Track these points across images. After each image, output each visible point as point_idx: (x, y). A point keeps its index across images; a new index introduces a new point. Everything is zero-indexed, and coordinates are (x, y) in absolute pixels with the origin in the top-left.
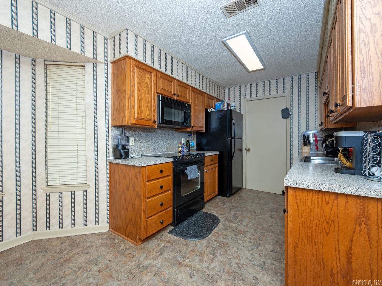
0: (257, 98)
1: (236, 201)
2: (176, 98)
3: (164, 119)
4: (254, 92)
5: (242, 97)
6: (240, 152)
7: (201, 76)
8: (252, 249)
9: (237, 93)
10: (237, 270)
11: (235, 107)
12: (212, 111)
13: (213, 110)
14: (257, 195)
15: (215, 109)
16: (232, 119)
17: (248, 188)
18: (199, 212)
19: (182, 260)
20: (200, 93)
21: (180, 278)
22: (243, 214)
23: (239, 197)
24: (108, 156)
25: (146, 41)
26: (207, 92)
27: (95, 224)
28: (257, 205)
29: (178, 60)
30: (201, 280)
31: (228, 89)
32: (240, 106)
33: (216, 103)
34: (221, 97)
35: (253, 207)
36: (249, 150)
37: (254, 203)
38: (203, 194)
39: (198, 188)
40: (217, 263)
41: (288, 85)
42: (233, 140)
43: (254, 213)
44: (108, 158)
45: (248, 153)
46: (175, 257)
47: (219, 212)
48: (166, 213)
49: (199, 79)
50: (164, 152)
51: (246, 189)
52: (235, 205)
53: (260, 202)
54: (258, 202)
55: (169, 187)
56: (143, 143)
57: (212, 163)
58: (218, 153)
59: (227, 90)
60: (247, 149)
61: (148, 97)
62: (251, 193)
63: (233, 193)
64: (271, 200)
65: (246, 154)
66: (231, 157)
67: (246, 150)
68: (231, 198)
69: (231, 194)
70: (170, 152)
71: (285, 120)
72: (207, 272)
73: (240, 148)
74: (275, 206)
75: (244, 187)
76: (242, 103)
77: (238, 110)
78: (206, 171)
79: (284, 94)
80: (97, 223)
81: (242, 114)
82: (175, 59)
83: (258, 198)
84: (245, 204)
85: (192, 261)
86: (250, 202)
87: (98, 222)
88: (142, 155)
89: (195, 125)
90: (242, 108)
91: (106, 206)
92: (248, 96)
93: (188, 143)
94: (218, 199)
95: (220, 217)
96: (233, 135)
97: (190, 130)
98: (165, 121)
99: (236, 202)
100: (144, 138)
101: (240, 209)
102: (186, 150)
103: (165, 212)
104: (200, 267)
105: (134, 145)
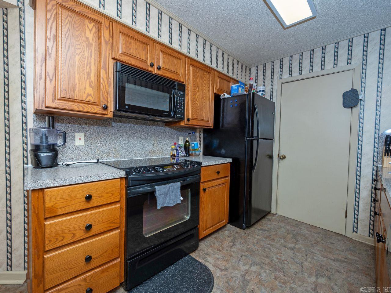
0: (300, 77)
1: (255, 238)
2: (155, 71)
3: (126, 103)
4: (296, 69)
5: (276, 77)
6: (268, 160)
7: (231, 58)
9: (269, 73)
11: (264, 93)
12: (225, 97)
13: (227, 96)
14: (292, 229)
15: (229, 93)
16: (254, 109)
17: (279, 213)
18: (186, 257)
20: (206, 70)
22: (260, 275)
23: (262, 230)
24: (26, 161)
25: (190, 31)
26: (220, 69)
27: (6, 269)
28: (290, 252)
29: (224, 51)
31: (255, 68)
32: (272, 92)
33: (232, 86)
34: (244, 79)
35: (283, 258)
36: (284, 157)
37: (285, 246)
38: (197, 227)
39: (185, 218)
41: (358, 50)
42: (255, 142)
43: (281, 275)
44: (25, 166)
45: (281, 162)
47: (219, 263)
48: (103, 271)
49: (228, 62)
50: (144, 157)
51: (276, 214)
52: (251, 247)
53: (297, 246)
54: (291, 245)
55: (112, 225)
56: (102, 143)
57: (216, 176)
58: (230, 160)
59: (253, 70)
60: (280, 155)
61: (90, 63)
62: (282, 225)
63: (252, 223)
64: (317, 243)
65: (279, 162)
66: (251, 167)
67: (278, 156)
68: (247, 231)
69: (249, 226)
70: (156, 156)
71: (349, 110)
73: (269, 153)
74: (325, 259)
75: (273, 211)
76: (275, 87)
77: (268, 97)
78: (205, 190)
79: (350, 67)
80: (9, 267)
81: (274, 103)
82: (221, 49)
83: (294, 236)
84: (269, 249)
86: (278, 245)
87: (11, 266)
88: (98, 161)
89: (195, 117)
90: (275, 94)
91: (23, 242)
92: (286, 76)
93: (187, 144)
94: (229, 230)
95: (218, 275)
96: (255, 134)
97: (184, 125)
98: (127, 107)
99: (255, 241)
100: (104, 135)
101: (257, 259)
102: (182, 153)
103: (102, 269)
105: (83, 144)
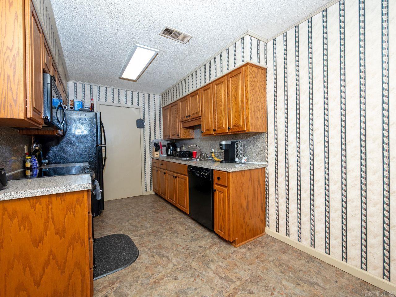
8: (177, 236)
10: (188, 251)
19: (151, 280)
21: (172, 287)
30: (184, 273)
40: (174, 259)
46: (142, 284)
72: (179, 267)
85: (160, 273)
104: (170, 270)
